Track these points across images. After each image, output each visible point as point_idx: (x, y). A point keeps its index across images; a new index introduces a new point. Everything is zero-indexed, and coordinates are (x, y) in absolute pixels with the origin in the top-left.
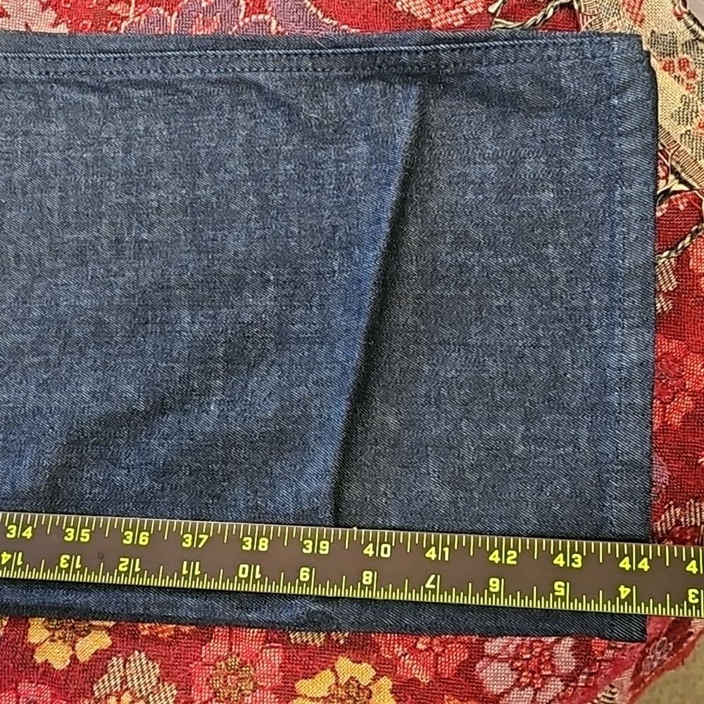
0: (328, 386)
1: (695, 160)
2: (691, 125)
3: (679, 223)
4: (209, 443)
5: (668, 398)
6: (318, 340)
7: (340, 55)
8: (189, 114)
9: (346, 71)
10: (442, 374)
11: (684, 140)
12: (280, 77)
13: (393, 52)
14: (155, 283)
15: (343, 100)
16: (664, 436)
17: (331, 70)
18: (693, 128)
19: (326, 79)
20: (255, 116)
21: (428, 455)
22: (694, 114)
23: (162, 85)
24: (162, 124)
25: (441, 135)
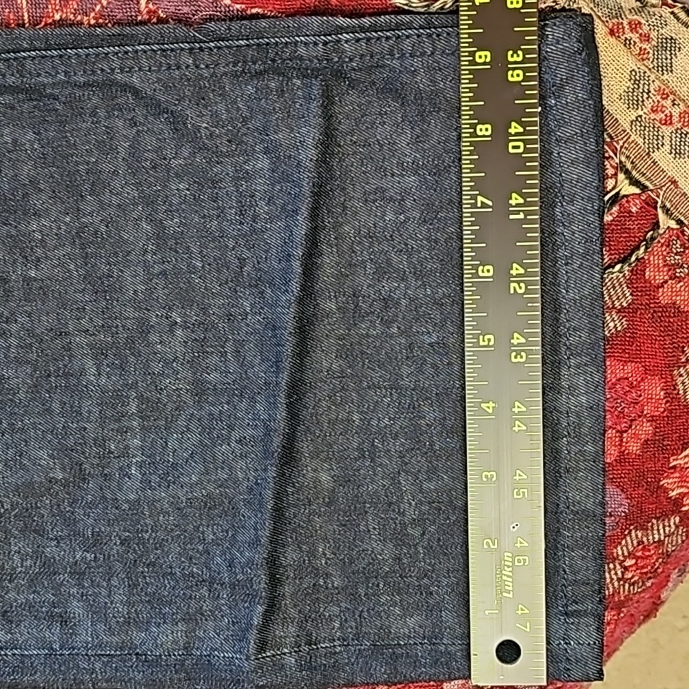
0: (252, 446)
1: (648, 154)
2: (642, 110)
3: (632, 227)
4: (135, 512)
5: (625, 427)
6: (237, 392)
7: (225, 49)
8: (61, 122)
9: (233, 66)
10: (374, 422)
11: (634, 128)
12: (157, 78)
13: (287, 43)
14: (52, 329)
15: (235, 102)
16: (621, 466)
17: (216, 66)
18: (645, 113)
19: (212, 76)
20: (135, 124)
21: (366, 512)
22: (645, 95)
23: (23, 89)
24: (30, 135)
25: (351, 140)
